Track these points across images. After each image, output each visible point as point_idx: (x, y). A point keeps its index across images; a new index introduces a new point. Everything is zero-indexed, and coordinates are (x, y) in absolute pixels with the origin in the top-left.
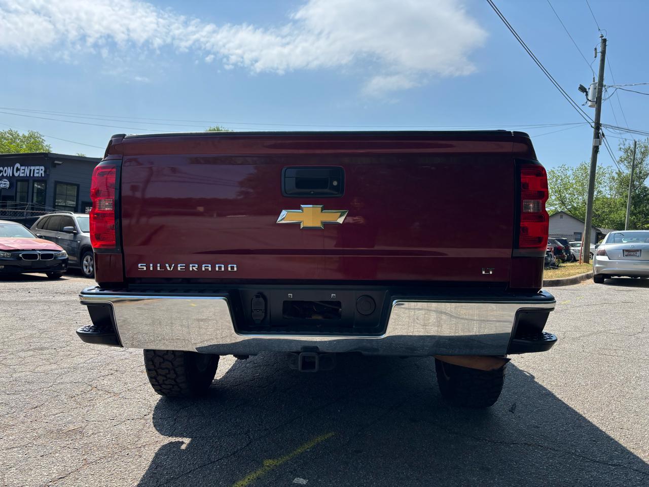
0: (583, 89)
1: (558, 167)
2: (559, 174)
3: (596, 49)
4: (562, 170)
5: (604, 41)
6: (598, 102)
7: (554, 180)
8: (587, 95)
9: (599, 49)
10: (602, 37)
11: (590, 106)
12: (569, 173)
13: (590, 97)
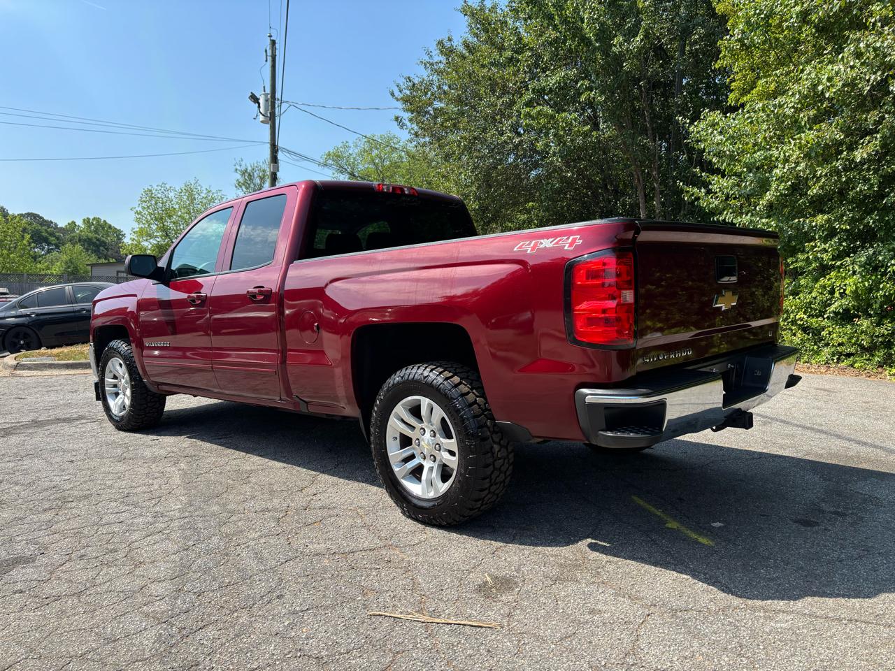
0: (255, 99)
1: (157, 186)
2: (159, 195)
3: (266, 51)
4: (162, 190)
5: (273, 43)
6: (272, 119)
7: (153, 203)
8: (259, 107)
9: (269, 53)
10: (270, 36)
11: (262, 122)
12: (171, 195)
13: (262, 110)
